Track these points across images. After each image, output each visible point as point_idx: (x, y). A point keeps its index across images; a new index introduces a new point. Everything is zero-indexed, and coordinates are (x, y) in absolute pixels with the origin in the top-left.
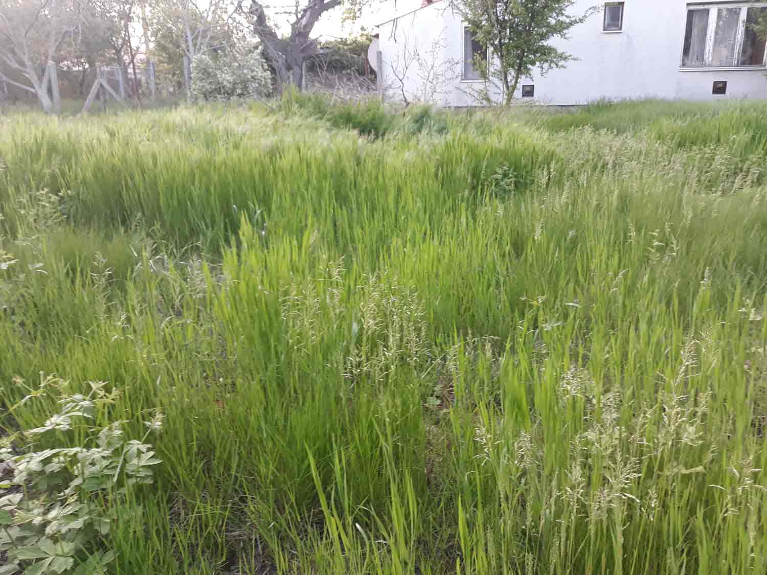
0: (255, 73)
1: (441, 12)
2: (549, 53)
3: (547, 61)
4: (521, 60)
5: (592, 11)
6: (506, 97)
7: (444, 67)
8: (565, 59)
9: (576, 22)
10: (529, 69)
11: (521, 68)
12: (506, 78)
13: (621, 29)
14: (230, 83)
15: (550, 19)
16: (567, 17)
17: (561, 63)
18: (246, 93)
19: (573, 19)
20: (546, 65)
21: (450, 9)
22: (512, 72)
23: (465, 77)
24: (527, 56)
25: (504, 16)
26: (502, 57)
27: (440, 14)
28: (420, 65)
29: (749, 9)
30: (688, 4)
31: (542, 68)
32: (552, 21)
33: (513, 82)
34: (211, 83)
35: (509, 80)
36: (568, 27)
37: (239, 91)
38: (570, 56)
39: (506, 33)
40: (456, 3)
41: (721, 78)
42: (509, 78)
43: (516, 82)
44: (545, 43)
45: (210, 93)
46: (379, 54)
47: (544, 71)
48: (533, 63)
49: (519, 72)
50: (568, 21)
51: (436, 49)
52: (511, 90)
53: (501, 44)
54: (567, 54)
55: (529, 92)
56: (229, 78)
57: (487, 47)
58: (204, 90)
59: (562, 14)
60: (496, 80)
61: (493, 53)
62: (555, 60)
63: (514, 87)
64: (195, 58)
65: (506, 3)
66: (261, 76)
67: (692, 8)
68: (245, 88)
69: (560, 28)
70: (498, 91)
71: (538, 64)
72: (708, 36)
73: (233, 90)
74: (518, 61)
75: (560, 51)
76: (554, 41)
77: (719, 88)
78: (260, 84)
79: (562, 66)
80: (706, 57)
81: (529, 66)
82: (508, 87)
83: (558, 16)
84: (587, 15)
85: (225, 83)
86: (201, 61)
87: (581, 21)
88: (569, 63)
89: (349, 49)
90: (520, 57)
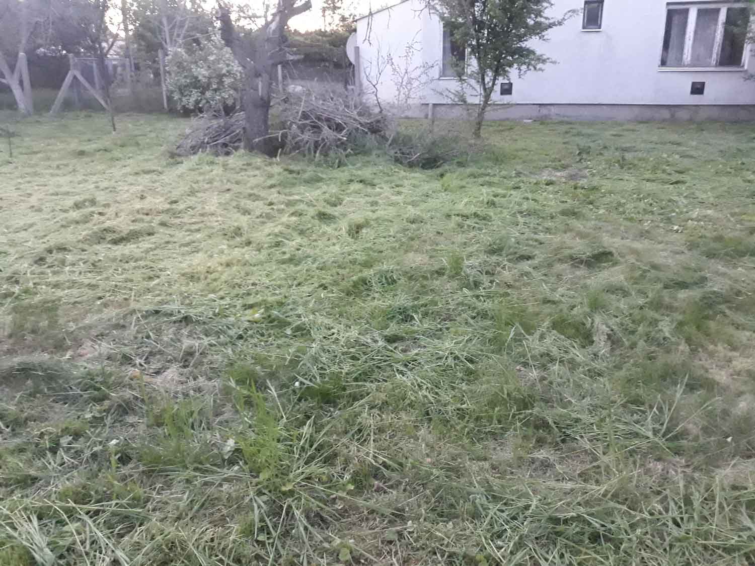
0: (230, 68)
1: (418, 13)
2: (527, 56)
3: (525, 63)
4: (499, 62)
5: (570, 13)
6: (483, 99)
7: (418, 72)
8: (544, 61)
9: (554, 24)
10: (507, 71)
11: (499, 70)
12: (483, 79)
13: (600, 28)
14: (205, 77)
15: (529, 20)
16: (546, 18)
17: (539, 66)
18: (221, 87)
19: (551, 21)
20: (524, 67)
21: (427, 10)
22: (490, 74)
23: (443, 74)
24: (505, 57)
25: (481, 16)
26: (479, 59)
27: (417, 15)
28: (394, 70)
29: (729, 10)
30: (668, 4)
31: (520, 69)
32: (531, 22)
33: (490, 84)
34: (185, 77)
35: (486, 82)
36: (546, 29)
37: (215, 86)
38: (548, 59)
39: (484, 34)
40: (432, 3)
41: (699, 79)
42: (487, 79)
43: (494, 84)
44: (524, 45)
45: (185, 86)
46: (357, 49)
47: (522, 72)
48: (510, 66)
49: (497, 73)
50: (547, 22)
51: (410, 54)
52: (488, 92)
53: (479, 45)
54: (545, 57)
55: (507, 90)
56: (204, 72)
57: (464, 49)
58: (179, 84)
59: (541, 16)
60: (473, 82)
61: (470, 54)
62: (533, 62)
63: (491, 89)
64: (171, 49)
65: (484, 3)
66: (237, 71)
67: (671, 7)
68: (221, 82)
69: (539, 29)
70: (475, 93)
71: (515, 66)
72: (687, 36)
73: (209, 85)
74: (496, 63)
75: (538, 53)
76: (532, 43)
77: (698, 89)
78: (235, 79)
79: (540, 69)
80: (685, 56)
81: (507, 68)
82: (485, 89)
83: (536, 17)
84: (566, 18)
85: (200, 78)
86: (176, 54)
87: (560, 23)
88: (547, 66)
89: (328, 41)
90: (498, 59)
